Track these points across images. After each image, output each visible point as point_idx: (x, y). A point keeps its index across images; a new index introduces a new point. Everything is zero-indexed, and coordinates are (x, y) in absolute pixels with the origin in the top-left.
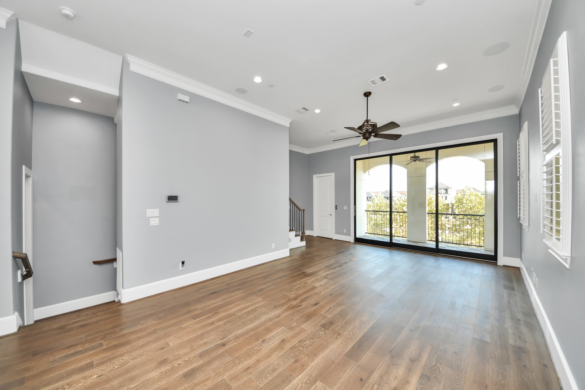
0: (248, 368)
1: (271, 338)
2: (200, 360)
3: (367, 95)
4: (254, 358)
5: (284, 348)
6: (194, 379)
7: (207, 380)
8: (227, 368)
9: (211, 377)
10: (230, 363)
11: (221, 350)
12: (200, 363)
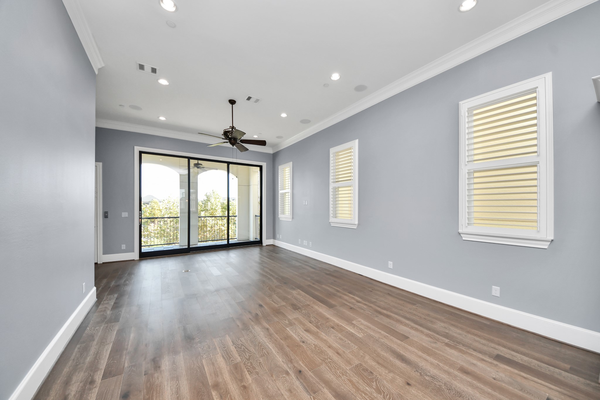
0: (338, 353)
1: (301, 337)
2: (322, 391)
3: (232, 102)
4: (325, 348)
5: (316, 331)
6: (350, 393)
7: (351, 381)
8: (337, 368)
9: (348, 378)
10: (330, 365)
11: (309, 374)
12: (327, 391)
